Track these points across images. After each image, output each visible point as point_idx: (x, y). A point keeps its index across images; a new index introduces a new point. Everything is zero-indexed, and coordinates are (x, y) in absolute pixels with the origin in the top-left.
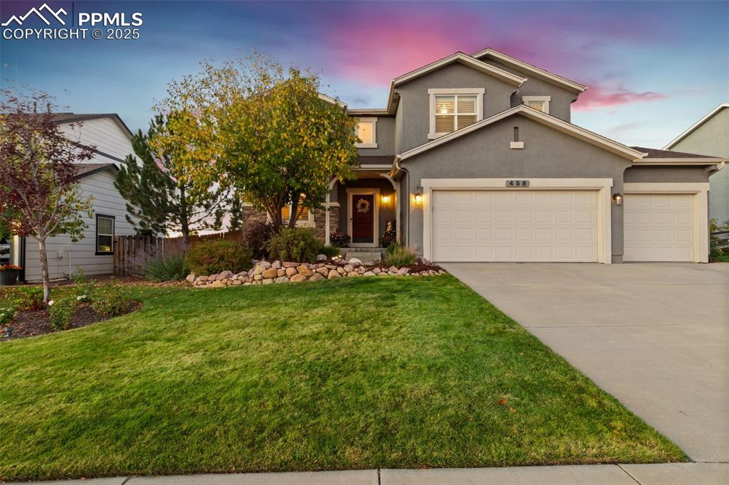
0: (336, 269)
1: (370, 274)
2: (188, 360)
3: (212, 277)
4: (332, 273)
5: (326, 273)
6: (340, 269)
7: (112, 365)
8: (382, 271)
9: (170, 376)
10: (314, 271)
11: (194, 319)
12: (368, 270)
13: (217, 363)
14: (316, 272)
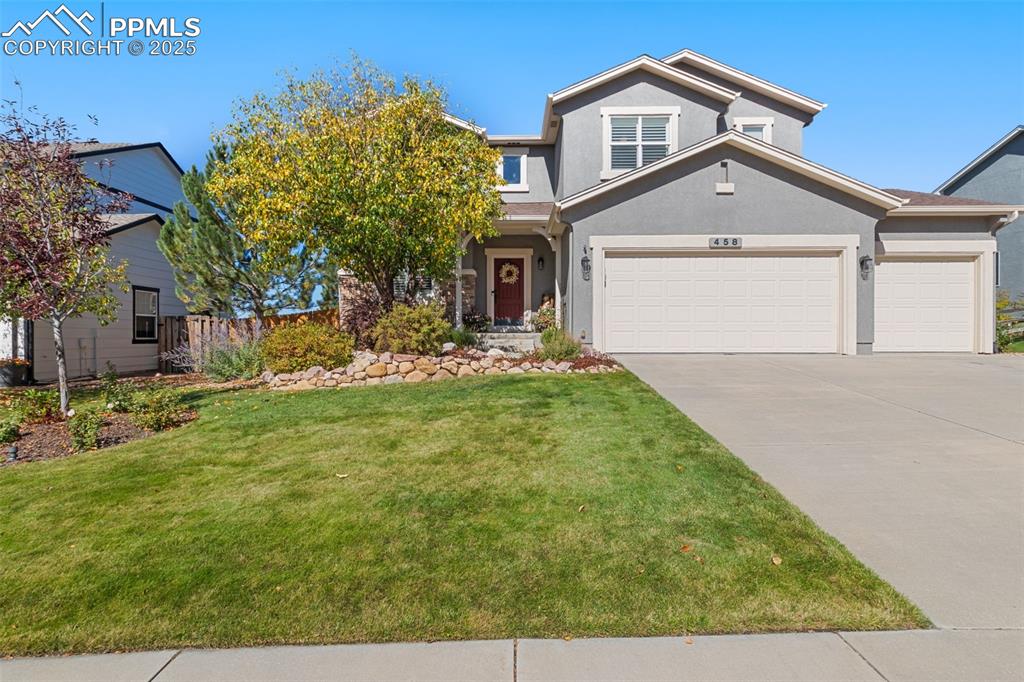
0: (469, 364)
1: (516, 370)
2: (261, 493)
3: (296, 375)
4: (464, 370)
5: (455, 370)
6: (474, 364)
7: (156, 499)
8: (533, 367)
9: (235, 514)
10: (438, 366)
11: (270, 435)
12: (514, 366)
13: (300, 496)
14: (441, 368)
